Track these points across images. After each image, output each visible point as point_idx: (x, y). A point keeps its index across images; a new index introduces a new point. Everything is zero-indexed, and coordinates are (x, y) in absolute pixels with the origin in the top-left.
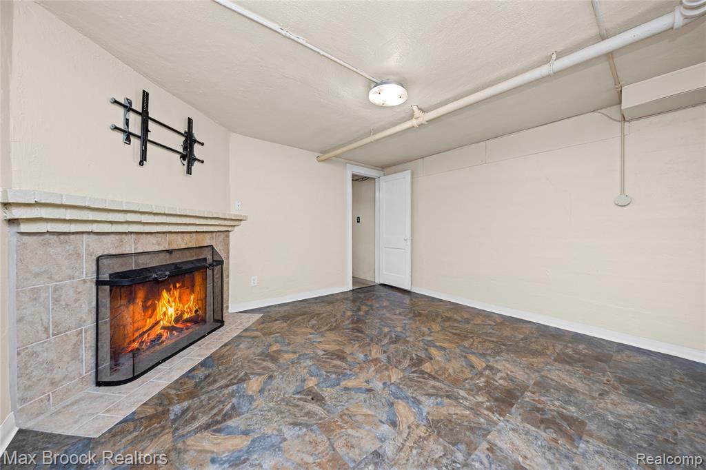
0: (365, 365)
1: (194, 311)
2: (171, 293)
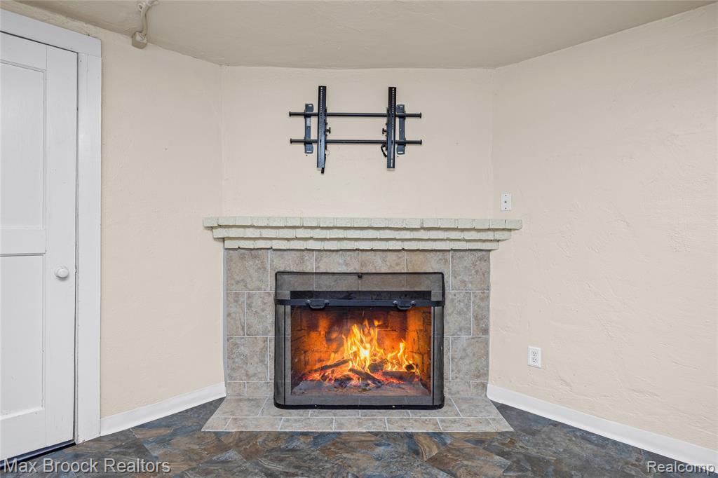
1: (404, 366)
2: (366, 331)
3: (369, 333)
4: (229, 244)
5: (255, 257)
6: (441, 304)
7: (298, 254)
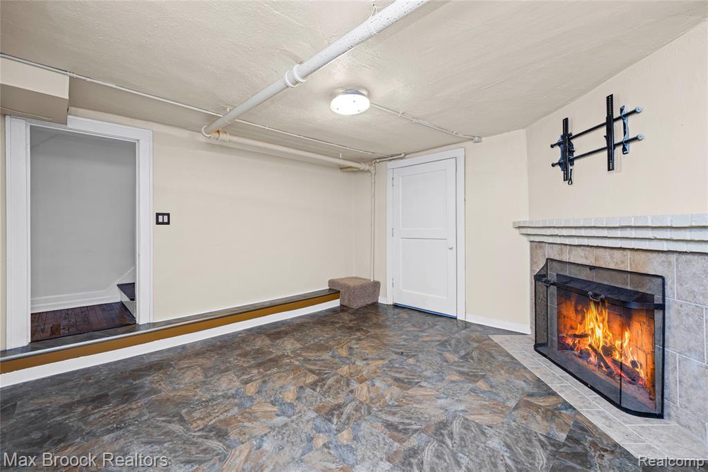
0: (372, 375)
1: (629, 360)
2: (600, 310)
3: (602, 311)
4: (532, 238)
5: (541, 247)
6: (662, 307)
7: (560, 247)
